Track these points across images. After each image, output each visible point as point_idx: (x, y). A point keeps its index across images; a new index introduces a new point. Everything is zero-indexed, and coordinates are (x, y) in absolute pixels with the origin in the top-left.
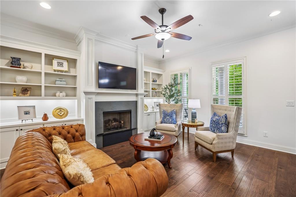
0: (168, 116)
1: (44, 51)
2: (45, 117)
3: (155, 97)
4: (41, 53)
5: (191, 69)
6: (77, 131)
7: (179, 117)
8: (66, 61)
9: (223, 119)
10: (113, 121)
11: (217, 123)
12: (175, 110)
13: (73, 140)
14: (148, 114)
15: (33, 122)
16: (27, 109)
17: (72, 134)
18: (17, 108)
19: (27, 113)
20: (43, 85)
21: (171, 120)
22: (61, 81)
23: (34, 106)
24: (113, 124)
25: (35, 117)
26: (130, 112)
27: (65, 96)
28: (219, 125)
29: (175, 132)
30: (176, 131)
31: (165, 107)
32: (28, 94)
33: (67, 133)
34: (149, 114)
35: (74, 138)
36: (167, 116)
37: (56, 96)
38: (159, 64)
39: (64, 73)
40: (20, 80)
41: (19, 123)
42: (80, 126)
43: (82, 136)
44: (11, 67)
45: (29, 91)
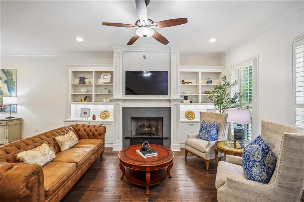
0: (205, 130)
1: (94, 69)
2: (94, 118)
3: (208, 102)
4: (92, 71)
5: (257, 58)
6: (96, 131)
7: (222, 134)
8: (110, 74)
9: (257, 153)
10: (146, 127)
11: (247, 156)
12: (215, 123)
13: (93, 137)
14: (190, 124)
15: (88, 120)
16: (85, 111)
17: (92, 133)
18: (80, 110)
19: (85, 113)
20: (93, 94)
21: (207, 136)
22: (105, 90)
23: (90, 109)
24: (145, 130)
25: (89, 117)
26: (161, 119)
27: (109, 101)
28: (249, 162)
29: (204, 154)
30: (206, 153)
31: (209, 117)
32: (86, 101)
33: (90, 131)
34: (192, 124)
35: (94, 135)
36: (203, 130)
37: (103, 102)
38: (219, 58)
39: (107, 84)
40: (83, 91)
41: (80, 119)
42: (100, 127)
43: (100, 135)
44: (79, 83)
45: (87, 98)
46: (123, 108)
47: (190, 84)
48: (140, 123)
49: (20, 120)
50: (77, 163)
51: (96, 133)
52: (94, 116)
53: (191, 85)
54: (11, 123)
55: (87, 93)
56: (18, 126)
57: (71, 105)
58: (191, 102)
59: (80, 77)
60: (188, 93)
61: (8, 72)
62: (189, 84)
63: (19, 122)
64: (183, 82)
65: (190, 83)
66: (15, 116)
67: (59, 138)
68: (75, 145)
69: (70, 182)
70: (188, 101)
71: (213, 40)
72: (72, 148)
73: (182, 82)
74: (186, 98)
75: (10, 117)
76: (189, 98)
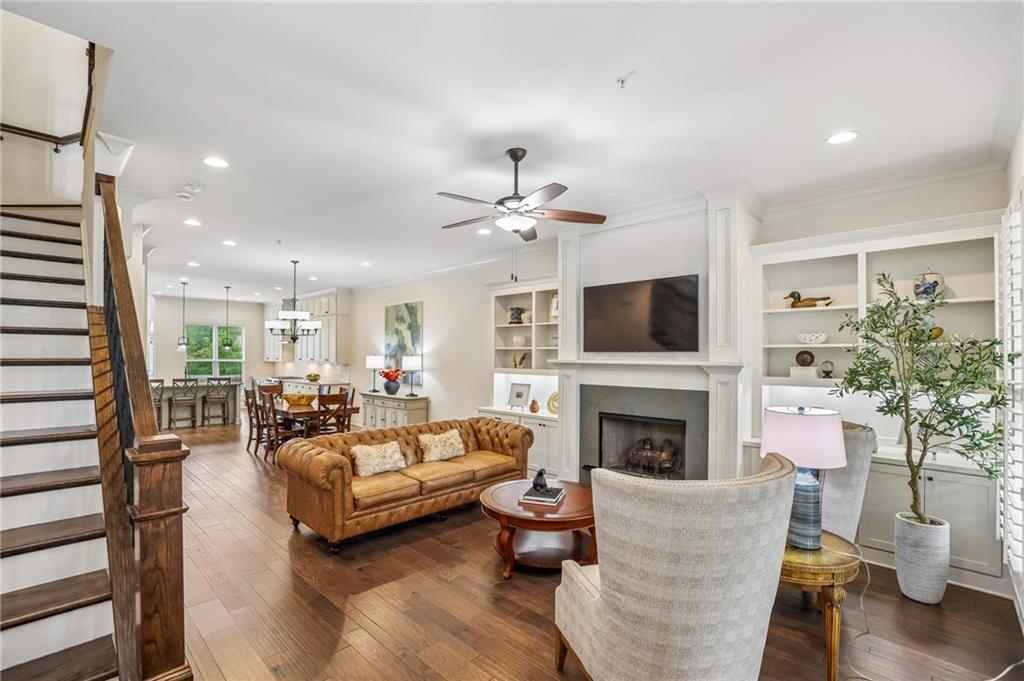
1: (533, 288)
2: (534, 407)
4: (532, 293)
6: (507, 436)
15: (522, 413)
16: (520, 389)
17: (500, 439)
18: (511, 386)
19: (519, 396)
20: (533, 348)
23: (529, 385)
25: (525, 404)
32: (523, 366)
33: (496, 435)
35: (501, 446)
40: (517, 342)
41: (507, 409)
42: (516, 428)
43: (513, 447)
44: (510, 323)
45: (525, 359)
46: (583, 388)
47: (821, 306)
48: (639, 434)
49: (426, 400)
50: (421, 482)
51: (506, 441)
52: (534, 402)
53: (829, 308)
54: (411, 406)
55: (525, 346)
56: (423, 412)
57: (495, 375)
58: (827, 374)
59: (512, 309)
60: (813, 342)
61: (412, 308)
62: (815, 305)
63: (423, 405)
64: (796, 299)
65: (818, 303)
66: (420, 393)
67: (424, 438)
68: (455, 457)
69: (404, 508)
70: (812, 371)
71: (842, 137)
72: (448, 460)
73: (792, 300)
74: (805, 358)
75: (412, 395)
76: (819, 359)
